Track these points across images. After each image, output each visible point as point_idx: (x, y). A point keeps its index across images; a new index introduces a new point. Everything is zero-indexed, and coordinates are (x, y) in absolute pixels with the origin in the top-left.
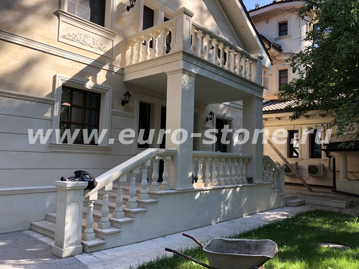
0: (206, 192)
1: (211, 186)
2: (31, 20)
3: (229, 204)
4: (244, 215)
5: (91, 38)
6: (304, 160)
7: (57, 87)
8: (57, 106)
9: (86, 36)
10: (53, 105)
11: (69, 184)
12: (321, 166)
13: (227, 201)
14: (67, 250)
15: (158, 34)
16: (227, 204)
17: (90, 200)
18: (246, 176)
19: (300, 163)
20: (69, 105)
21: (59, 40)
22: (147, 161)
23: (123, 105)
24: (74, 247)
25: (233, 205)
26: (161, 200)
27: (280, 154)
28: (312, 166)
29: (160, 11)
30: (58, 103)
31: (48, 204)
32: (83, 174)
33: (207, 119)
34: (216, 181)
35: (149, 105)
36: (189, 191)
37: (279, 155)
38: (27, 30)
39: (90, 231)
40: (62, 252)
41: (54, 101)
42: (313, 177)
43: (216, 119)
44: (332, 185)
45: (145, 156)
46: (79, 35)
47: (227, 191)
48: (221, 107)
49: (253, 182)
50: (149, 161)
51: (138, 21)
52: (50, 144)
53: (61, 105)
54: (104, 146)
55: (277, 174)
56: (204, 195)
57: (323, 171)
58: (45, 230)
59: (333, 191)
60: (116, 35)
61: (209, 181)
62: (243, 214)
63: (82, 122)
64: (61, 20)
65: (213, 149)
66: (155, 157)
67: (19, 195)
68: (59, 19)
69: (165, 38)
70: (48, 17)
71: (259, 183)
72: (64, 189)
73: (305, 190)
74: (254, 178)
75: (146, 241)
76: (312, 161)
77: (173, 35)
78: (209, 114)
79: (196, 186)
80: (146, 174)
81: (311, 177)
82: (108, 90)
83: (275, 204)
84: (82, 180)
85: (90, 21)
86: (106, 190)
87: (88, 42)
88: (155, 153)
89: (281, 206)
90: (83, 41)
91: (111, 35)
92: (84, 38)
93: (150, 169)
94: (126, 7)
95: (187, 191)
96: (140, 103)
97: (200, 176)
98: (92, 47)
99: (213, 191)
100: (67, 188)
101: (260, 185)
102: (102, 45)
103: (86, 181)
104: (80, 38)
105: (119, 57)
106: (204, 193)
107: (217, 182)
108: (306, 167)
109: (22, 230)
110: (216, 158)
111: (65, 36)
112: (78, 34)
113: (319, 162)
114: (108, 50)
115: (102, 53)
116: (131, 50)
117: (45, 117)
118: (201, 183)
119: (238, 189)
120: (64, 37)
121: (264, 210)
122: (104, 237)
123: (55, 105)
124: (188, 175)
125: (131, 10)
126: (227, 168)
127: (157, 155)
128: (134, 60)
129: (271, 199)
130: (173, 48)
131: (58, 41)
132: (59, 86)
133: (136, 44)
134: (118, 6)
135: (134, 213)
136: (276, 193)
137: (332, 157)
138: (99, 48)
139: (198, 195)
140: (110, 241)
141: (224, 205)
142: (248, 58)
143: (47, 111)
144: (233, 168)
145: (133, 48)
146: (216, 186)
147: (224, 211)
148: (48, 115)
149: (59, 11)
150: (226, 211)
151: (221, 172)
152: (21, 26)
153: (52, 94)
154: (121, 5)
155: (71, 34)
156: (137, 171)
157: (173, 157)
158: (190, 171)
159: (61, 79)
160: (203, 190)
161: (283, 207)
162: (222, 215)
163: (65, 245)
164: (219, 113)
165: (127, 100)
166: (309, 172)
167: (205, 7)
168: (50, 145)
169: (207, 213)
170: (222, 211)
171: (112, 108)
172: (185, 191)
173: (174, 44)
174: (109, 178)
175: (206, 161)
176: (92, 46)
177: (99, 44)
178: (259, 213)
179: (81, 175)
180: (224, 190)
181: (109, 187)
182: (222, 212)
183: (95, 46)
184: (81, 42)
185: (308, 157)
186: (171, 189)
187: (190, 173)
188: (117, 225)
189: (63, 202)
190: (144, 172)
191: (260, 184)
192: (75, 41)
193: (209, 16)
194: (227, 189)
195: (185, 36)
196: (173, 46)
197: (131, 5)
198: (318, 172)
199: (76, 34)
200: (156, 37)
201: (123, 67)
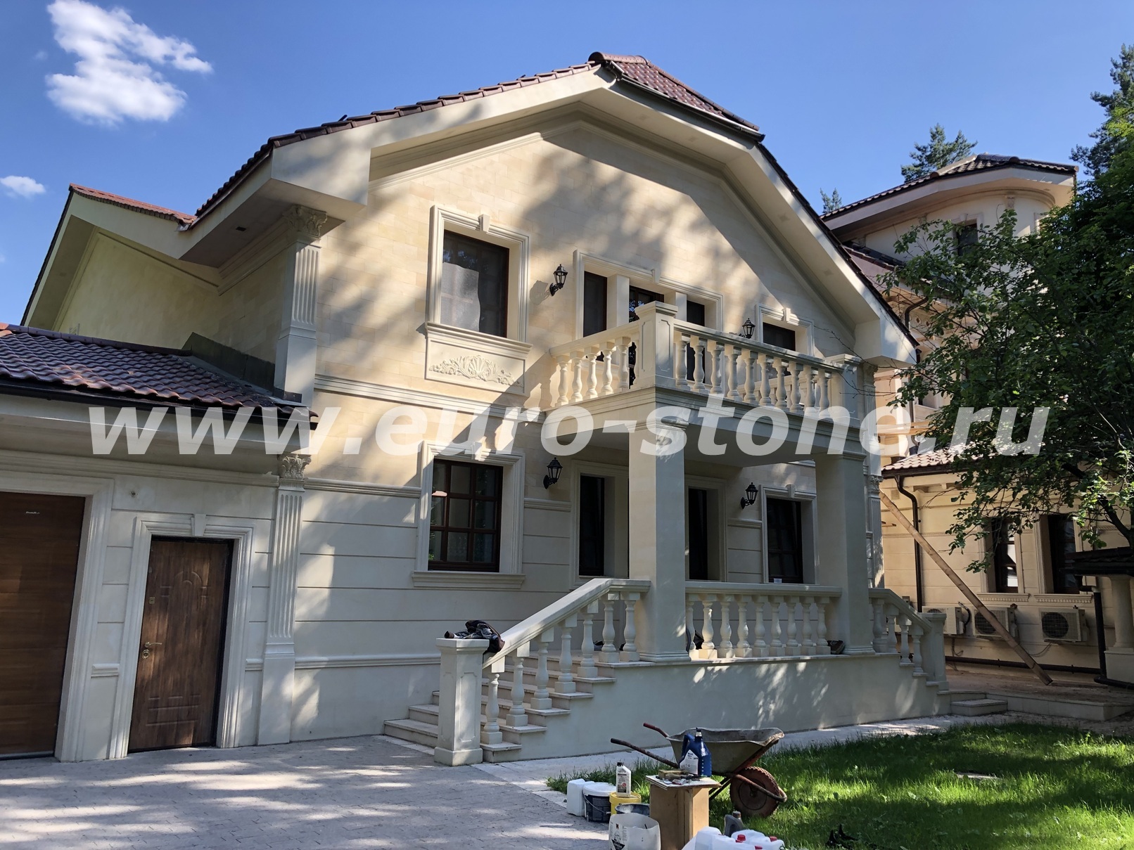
0: (720, 670)
1: (734, 657)
2: (381, 351)
3: (779, 698)
4: (822, 726)
5: (483, 363)
6: (1032, 599)
7: (425, 465)
8: (425, 499)
9: (474, 362)
10: (419, 498)
11: (459, 642)
12: (1075, 614)
13: (774, 690)
14: (460, 755)
15: (610, 345)
16: (773, 698)
17: (493, 672)
18: (826, 636)
19: (1022, 608)
20: (445, 494)
21: (427, 377)
22: (591, 602)
23: (546, 487)
24: (470, 750)
25: (788, 700)
26: (620, 678)
27: (960, 583)
28: (1054, 614)
29: (619, 279)
30: (427, 494)
31: (411, 689)
32: (482, 626)
33: (743, 503)
34: (746, 647)
35: (603, 480)
36: (680, 663)
37: (958, 586)
38: (375, 369)
39: (493, 728)
40: (451, 756)
41: (420, 492)
42: (1060, 644)
43: (767, 498)
44: (1098, 666)
45: (586, 594)
46: (462, 360)
47: (772, 670)
48: (777, 471)
49: (845, 651)
50: (596, 604)
51: (574, 311)
52: (415, 573)
53: (433, 496)
54: (511, 574)
55: (923, 634)
56: (714, 674)
57: (1081, 628)
58: (412, 732)
59: (1096, 681)
60: (531, 348)
61: (728, 645)
62: (819, 723)
63: (469, 526)
64: (429, 339)
65: (762, 574)
66: (605, 596)
67: (365, 668)
68: (427, 338)
69: (624, 355)
70: (409, 340)
71: (860, 654)
72: (451, 651)
73: (1032, 681)
74: (847, 641)
75: (594, 754)
76: (1055, 601)
77: (638, 350)
78: (747, 490)
79: (695, 655)
80: (591, 628)
81: (1055, 647)
82: (516, 460)
83: (912, 707)
84: (477, 636)
85: (480, 331)
86: (519, 655)
87: (478, 372)
88: (606, 587)
89: (934, 714)
90: (469, 371)
91: (521, 349)
92: (471, 365)
93: (599, 621)
94: (548, 288)
95: (674, 664)
96: (581, 476)
97: (706, 636)
98: (485, 380)
99: (737, 666)
100: (458, 650)
101: (863, 658)
102: (503, 373)
103: (485, 638)
104: (464, 367)
105: (536, 391)
106: (715, 672)
107: (749, 649)
108: (1038, 618)
109: (371, 735)
110: (744, 595)
111: (437, 368)
112: (459, 359)
113: (1073, 605)
114: (515, 381)
115: (504, 388)
116: (560, 373)
117: (405, 523)
118: (709, 651)
119: (802, 666)
120: (436, 370)
121: (879, 718)
122: (517, 738)
123: (423, 499)
124: (677, 633)
125: (558, 292)
126: (775, 619)
127: (610, 592)
128: (566, 393)
129: (899, 693)
130: (638, 376)
131: (425, 379)
132: (429, 462)
133: (570, 361)
134: (532, 290)
135: (570, 700)
136: (916, 680)
137: (1091, 591)
138: (499, 379)
139: (700, 675)
140: (527, 747)
141: (765, 698)
142: (817, 370)
143: (407, 512)
144: (791, 618)
145: (565, 369)
146: (746, 657)
147: (767, 712)
148: (410, 518)
149: (426, 324)
150: (771, 713)
151: (759, 628)
152: (366, 364)
153: (416, 480)
154: (538, 285)
155: (448, 362)
156: (572, 623)
157: (643, 595)
158: (681, 624)
159: (432, 449)
160: (711, 664)
161: (938, 715)
162: (761, 720)
163: (456, 745)
164: (775, 484)
165: (554, 476)
166: (1044, 632)
167: (726, 245)
168: (414, 576)
169: (724, 713)
170: (761, 711)
171: (526, 494)
172: (670, 664)
173: (641, 370)
174: (523, 634)
175: (722, 603)
176: (485, 377)
177: (498, 371)
178: (865, 724)
179: (477, 629)
180: (764, 668)
181: (523, 651)
182: (762, 714)
183: (490, 378)
184: (465, 374)
185: (1044, 591)
186: (641, 660)
187: (679, 628)
188: (539, 719)
189: (450, 673)
190: (587, 625)
191: (863, 656)
192: (454, 374)
193: (736, 265)
194: (773, 665)
195: (660, 357)
196: (638, 372)
197: (558, 284)
198: (1069, 631)
199: (456, 360)
200: (608, 352)
201: (544, 410)
